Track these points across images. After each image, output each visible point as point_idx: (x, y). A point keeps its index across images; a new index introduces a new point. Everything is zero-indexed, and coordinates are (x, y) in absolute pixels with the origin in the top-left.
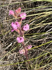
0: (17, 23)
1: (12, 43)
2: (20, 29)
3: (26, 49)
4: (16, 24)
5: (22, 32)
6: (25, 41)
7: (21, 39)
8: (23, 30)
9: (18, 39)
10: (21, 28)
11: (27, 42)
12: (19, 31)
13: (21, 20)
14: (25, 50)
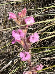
0: (21, 31)
1: (11, 61)
2: (24, 40)
3: (33, 70)
4: (20, 33)
5: (28, 44)
6: (33, 58)
7: (26, 55)
8: (29, 42)
9: (21, 55)
10: (26, 39)
11: (36, 60)
12: (22, 43)
13: (27, 27)
14: (32, 72)
